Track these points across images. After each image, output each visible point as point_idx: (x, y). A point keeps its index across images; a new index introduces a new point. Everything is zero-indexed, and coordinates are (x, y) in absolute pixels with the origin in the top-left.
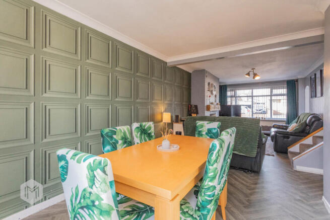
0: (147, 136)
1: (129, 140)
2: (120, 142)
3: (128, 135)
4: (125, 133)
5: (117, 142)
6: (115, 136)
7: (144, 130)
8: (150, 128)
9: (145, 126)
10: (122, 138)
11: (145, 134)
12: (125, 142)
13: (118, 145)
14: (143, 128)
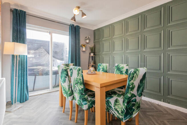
0: (120, 72)
1: (105, 70)
2: (101, 69)
3: (105, 68)
4: (104, 66)
5: (100, 69)
6: (100, 67)
7: (119, 68)
8: (123, 68)
9: (120, 66)
10: (102, 68)
11: (119, 70)
12: (103, 70)
13: (100, 70)
14: (119, 67)
